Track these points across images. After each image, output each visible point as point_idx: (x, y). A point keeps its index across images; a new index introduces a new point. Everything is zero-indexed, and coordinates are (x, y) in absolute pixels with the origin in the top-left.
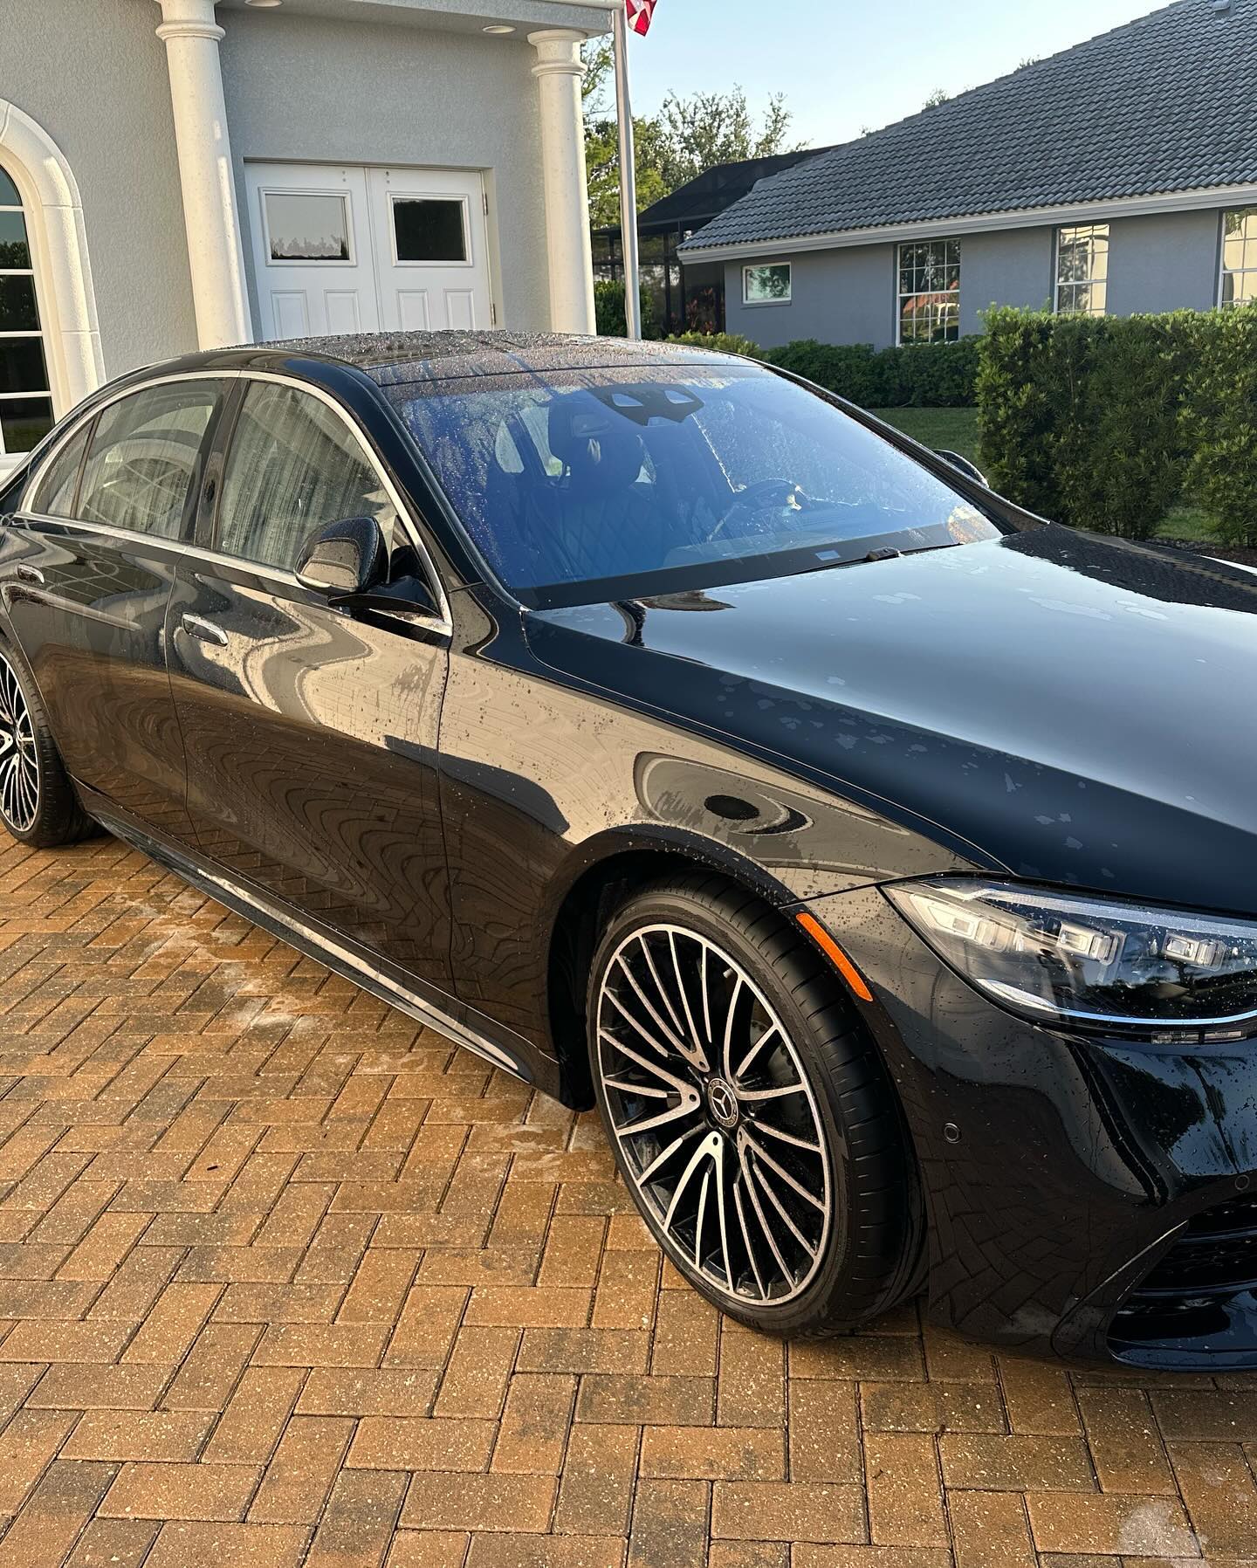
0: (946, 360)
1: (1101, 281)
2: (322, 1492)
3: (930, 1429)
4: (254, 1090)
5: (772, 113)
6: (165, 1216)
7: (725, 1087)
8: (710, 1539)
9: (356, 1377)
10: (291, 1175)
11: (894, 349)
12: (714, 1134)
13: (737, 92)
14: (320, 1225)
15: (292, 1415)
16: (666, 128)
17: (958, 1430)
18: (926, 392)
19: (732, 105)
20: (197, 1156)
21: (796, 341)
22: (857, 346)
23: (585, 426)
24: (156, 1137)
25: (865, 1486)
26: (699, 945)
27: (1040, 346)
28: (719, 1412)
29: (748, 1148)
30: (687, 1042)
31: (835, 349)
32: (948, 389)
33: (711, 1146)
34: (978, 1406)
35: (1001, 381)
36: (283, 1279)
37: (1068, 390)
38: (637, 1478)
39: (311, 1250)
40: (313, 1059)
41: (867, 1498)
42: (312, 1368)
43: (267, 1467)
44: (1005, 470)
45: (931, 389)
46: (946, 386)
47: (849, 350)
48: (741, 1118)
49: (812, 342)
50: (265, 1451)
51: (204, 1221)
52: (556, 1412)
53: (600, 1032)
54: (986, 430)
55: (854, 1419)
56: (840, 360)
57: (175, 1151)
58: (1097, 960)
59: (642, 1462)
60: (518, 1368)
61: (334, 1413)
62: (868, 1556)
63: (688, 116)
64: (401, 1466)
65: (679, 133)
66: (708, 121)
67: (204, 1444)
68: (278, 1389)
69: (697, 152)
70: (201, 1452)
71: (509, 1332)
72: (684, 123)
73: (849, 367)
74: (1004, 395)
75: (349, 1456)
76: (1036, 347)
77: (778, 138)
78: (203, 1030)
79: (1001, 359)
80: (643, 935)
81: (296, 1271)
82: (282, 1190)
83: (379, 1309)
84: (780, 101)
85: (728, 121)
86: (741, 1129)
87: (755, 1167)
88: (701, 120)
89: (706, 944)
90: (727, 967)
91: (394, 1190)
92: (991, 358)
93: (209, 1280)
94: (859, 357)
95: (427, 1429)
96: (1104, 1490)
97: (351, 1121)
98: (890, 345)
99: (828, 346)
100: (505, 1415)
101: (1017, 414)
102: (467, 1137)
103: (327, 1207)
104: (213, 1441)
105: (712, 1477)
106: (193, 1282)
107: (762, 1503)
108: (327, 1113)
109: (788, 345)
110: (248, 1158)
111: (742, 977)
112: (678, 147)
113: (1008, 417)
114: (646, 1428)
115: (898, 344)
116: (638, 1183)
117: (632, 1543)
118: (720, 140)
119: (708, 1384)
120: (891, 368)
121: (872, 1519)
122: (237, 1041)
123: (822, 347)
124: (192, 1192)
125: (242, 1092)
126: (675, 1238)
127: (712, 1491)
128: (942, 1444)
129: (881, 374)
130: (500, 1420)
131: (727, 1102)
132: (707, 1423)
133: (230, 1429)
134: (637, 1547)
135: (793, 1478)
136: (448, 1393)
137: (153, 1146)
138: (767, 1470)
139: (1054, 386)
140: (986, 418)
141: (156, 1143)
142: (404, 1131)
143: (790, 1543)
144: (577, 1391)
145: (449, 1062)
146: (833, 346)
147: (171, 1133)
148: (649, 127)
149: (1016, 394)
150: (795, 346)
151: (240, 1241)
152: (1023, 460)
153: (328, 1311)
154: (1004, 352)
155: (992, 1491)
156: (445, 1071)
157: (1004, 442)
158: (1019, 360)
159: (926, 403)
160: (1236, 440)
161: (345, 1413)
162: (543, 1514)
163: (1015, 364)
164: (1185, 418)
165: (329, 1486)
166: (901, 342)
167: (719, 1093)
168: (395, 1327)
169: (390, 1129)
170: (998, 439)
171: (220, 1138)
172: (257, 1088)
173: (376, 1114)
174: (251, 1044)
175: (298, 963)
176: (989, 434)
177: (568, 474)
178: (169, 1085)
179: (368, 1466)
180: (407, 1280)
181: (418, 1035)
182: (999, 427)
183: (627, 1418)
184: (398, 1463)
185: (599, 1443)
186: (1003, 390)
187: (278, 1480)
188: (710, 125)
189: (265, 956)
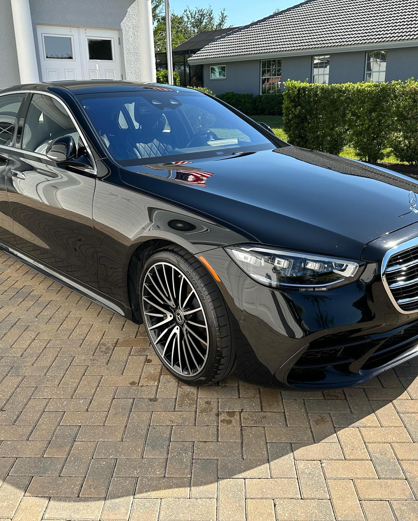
0: (276, 100)
1: (327, 74)
2: (52, 432)
3: (238, 411)
4: (35, 322)
5: (221, 15)
6: (6, 358)
7: (180, 312)
8: (170, 441)
9: (65, 401)
10: (46, 346)
11: (260, 96)
12: (177, 327)
13: (210, 8)
14: (55, 359)
15: (44, 411)
16: (186, 19)
17: (247, 411)
18: (270, 110)
19: (208, 12)
20: (16, 340)
21: (227, 92)
22: (248, 94)
23: (144, 110)
24: (3, 335)
25: (218, 426)
26: (171, 268)
27: (303, 94)
28: (176, 407)
29: (186, 330)
30: (169, 299)
31: (240, 95)
32: (277, 109)
33: (176, 330)
34: (254, 404)
35: (291, 106)
36: (43, 374)
37: (312, 109)
38: (150, 425)
39: (52, 366)
40: (55, 313)
41: (218, 429)
42: (51, 399)
43: (35, 426)
44: (292, 135)
45: (271, 109)
46: (276, 108)
47: (244, 96)
48: (185, 321)
49: (232, 93)
50: (35, 421)
51: (18, 359)
52: (126, 408)
53: (143, 298)
54: (285, 122)
55: (216, 408)
56: (242, 99)
57: (9, 339)
58: (285, 268)
59: (151, 421)
60: (115, 397)
61: (57, 410)
62: (217, 444)
63: (193, 15)
64: (77, 424)
65: (190, 21)
66: (200, 17)
67: (16, 420)
68: (40, 405)
69: (196, 28)
70: (15, 422)
71: (113, 387)
72: (192, 17)
73: (245, 101)
74: (291, 110)
75: (61, 422)
76: (302, 94)
77: (223, 24)
78: (19, 304)
79: (291, 98)
80: (156, 266)
81: (47, 372)
82: (43, 350)
83: (73, 382)
84: (224, 11)
85: (206, 17)
86: (185, 324)
87: (188, 335)
88: (197, 17)
89: (173, 267)
90: (180, 274)
91: (80, 349)
92: (287, 98)
93: (19, 375)
94: (248, 98)
95: (86, 414)
96: (288, 426)
97: (66, 330)
98: (258, 94)
99: (238, 94)
100: (110, 410)
101: (295, 116)
102: (104, 334)
103: (58, 354)
104: (19, 419)
105: (173, 425)
106: (14, 376)
107: (187, 431)
108: (59, 328)
109: (225, 93)
110: (33, 341)
111: (184, 276)
112: (189, 26)
113: (293, 117)
114: (153, 412)
115: (261, 94)
116: (155, 344)
117: (147, 443)
118: (204, 24)
119: (174, 400)
120: (259, 102)
121: (219, 435)
122: (30, 308)
123: (236, 94)
124: (14, 351)
125: (32, 322)
126: (165, 359)
127: (172, 428)
128: (242, 414)
129: (255, 104)
130: (109, 411)
131: (181, 317)
132: (172, 410)
133: (25, 415)
134: (148, 444)
135: (196, 424)
136: (93, 404)
137: (2, 338)
138: (189, 422)
139: (308, 107)
140: (286, 118)
141: (3, 337)
142: (83, 333)
143: (194, 442)
144: (133, 403)
145: (99, 313)
146: (240, 94)
147: (9, 334)
148: (180, 18)
149: (295, 110)
150: (227, 94)
151: (29, 364)
152: (297, 132)
153: (57, 382)
154: (291, 96)
155: (255, 427)
156: (98, 316)
157: (291, 126)
158: (296, 98)
159: (270, 114)
160: (364, 126)
161: (60, 410)
162: (120, 436)
163: (295, 100)
164: (348, 118)
165: (55, 430)
166: (262, 93)
167: (178, 314)
168: (77, 387)
169: (79, 332)
170: (289, 125)
171: (24, 335)
172: (36, 321)
173: (75, 328)
174: (35, 308)
175: (51, 285)
176: (287, 123)
177: (141, 128)
178: (8, 320)
179: (67, 424)
180: (82, 374)
181: (90, 305)
182: (290, 121)
183: (148, 410)
184: (76, 423)
185: (138, 416)
186: (291, 108)
187: (39, 429)
188: (201, 19)
189: (40, 283)
